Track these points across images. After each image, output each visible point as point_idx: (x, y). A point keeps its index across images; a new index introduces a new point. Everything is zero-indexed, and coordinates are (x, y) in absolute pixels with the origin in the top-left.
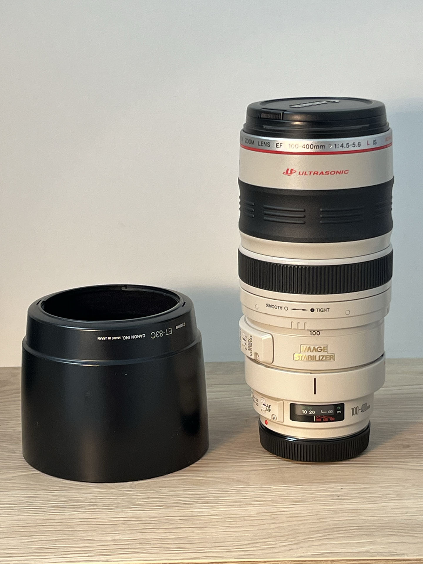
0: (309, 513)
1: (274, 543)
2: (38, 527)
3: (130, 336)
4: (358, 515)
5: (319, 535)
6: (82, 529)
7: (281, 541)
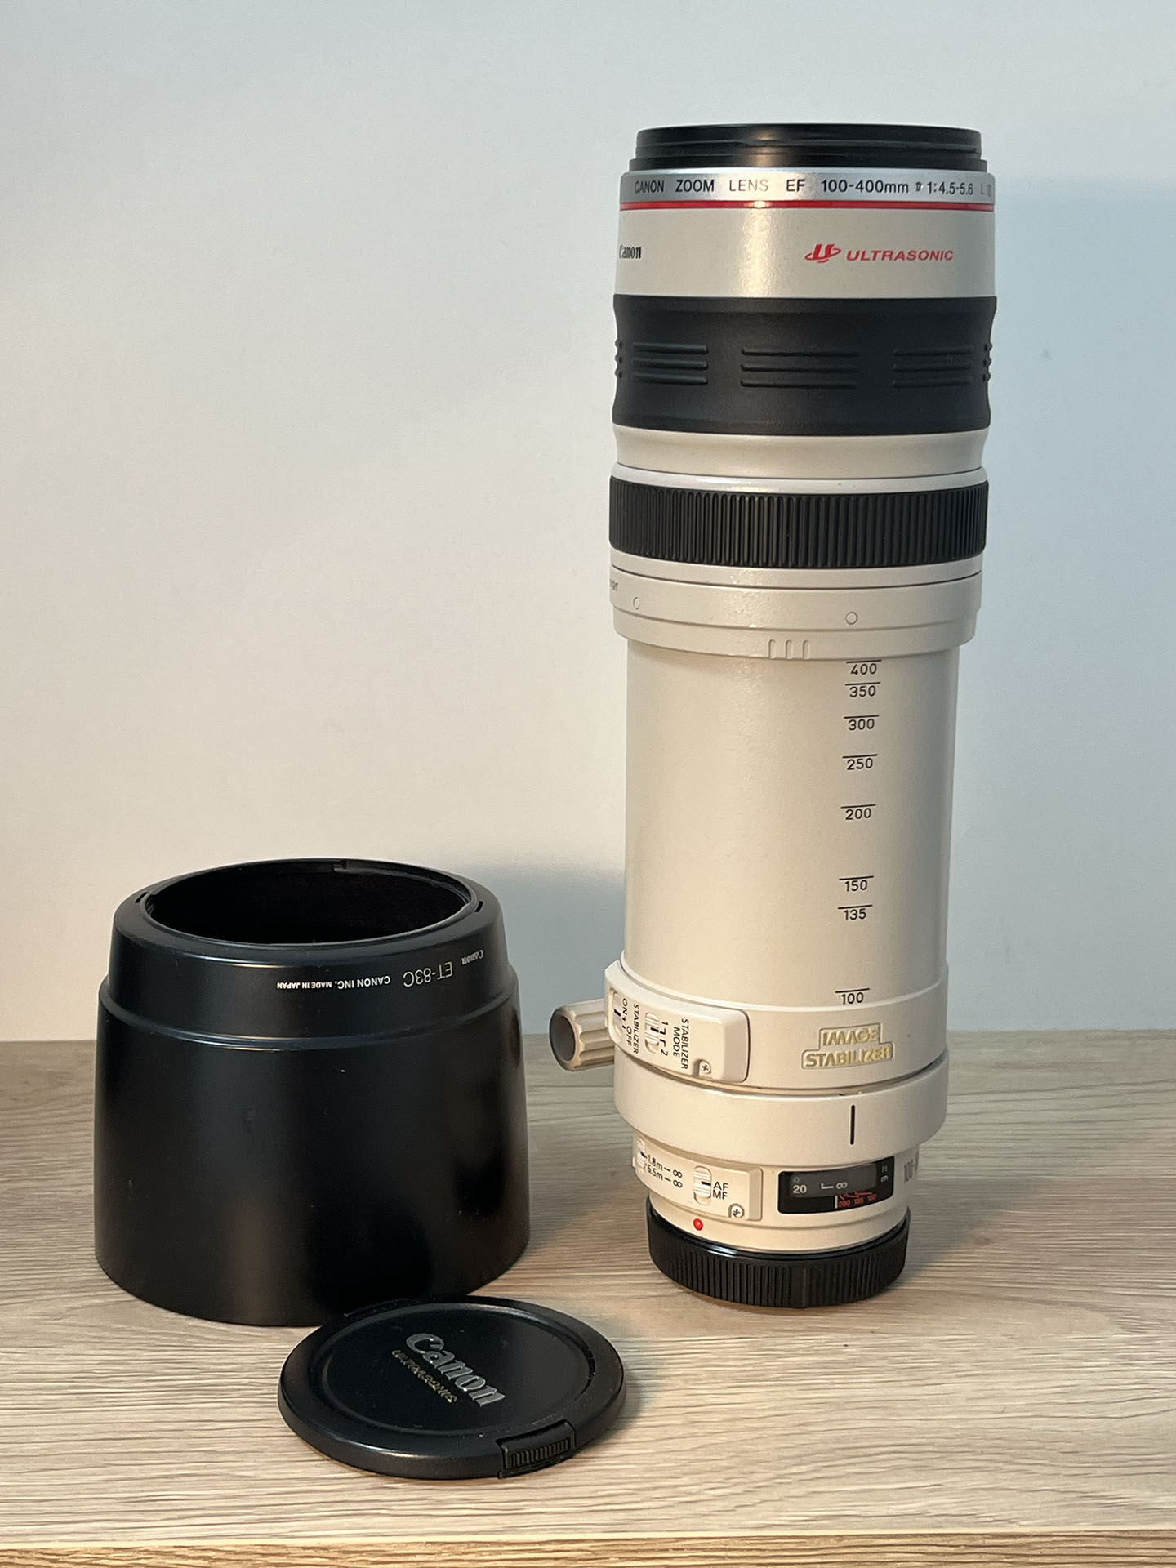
0: (774, 1409)
1: (695, 1489)
2: (123, 1441)
3: (353, 981)
4: (890, 1415)
5: (802, 1467)
6: (230, 1449)
7: (712, 1485)
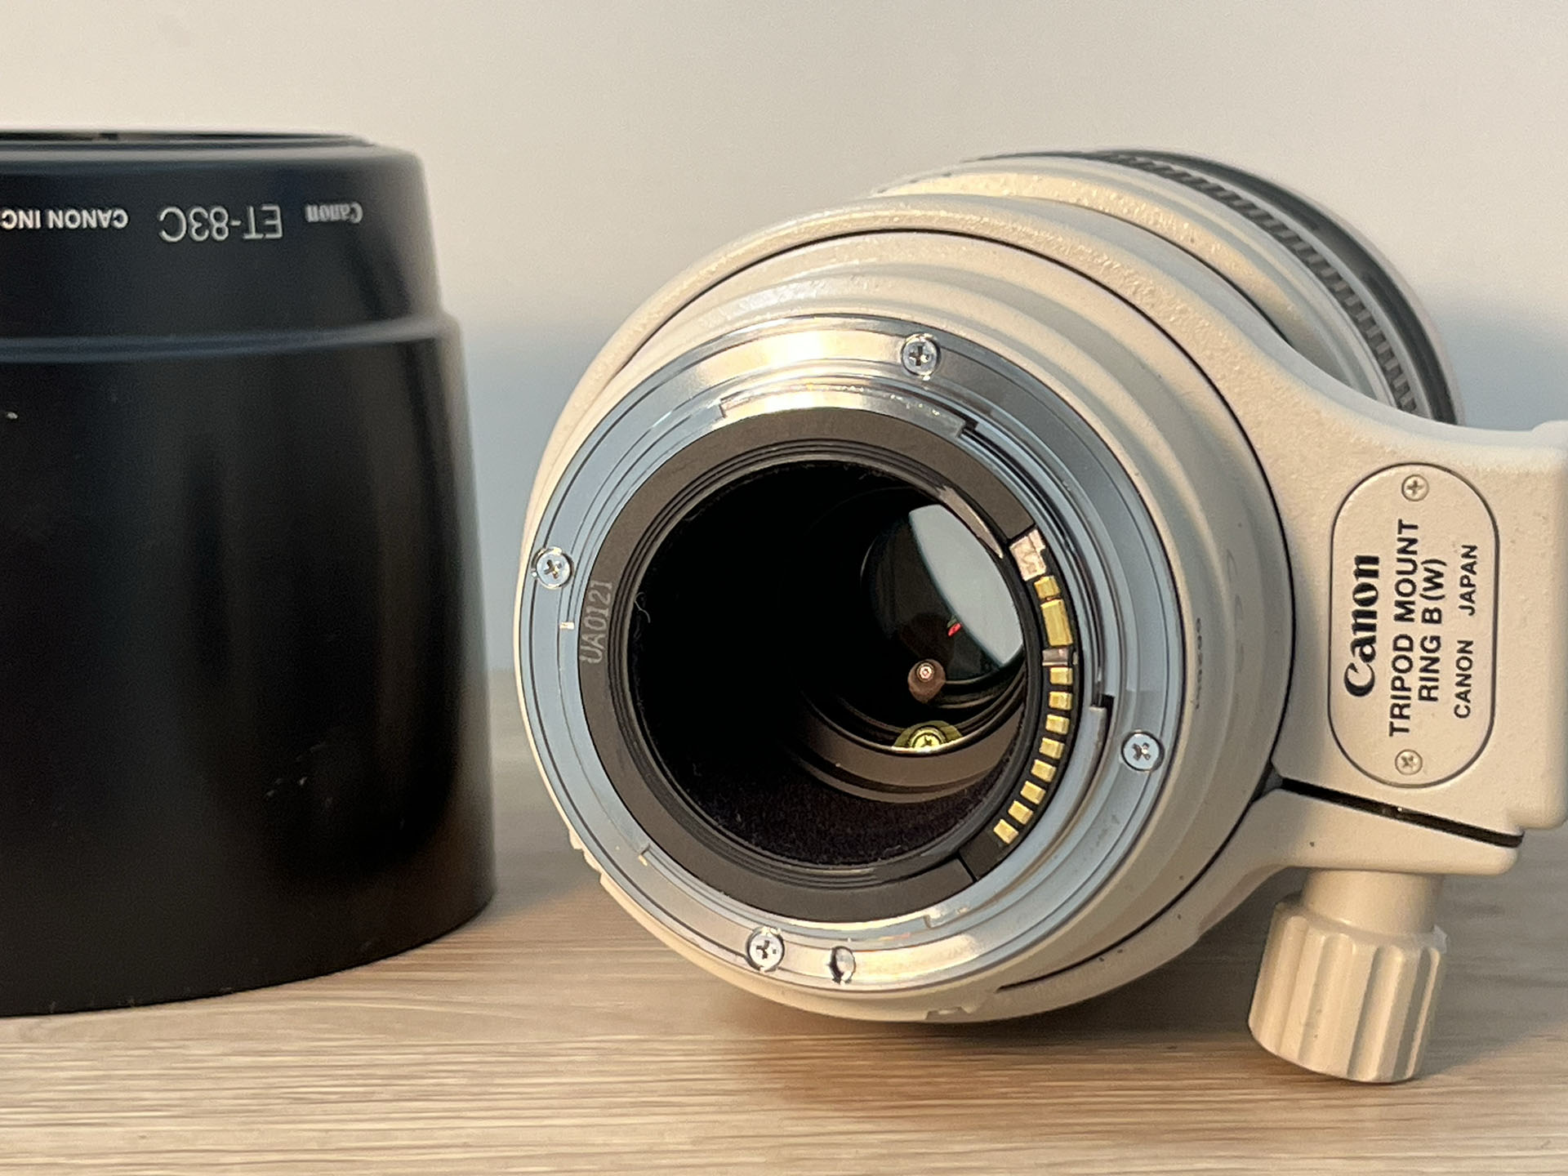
3: (38, 213)
